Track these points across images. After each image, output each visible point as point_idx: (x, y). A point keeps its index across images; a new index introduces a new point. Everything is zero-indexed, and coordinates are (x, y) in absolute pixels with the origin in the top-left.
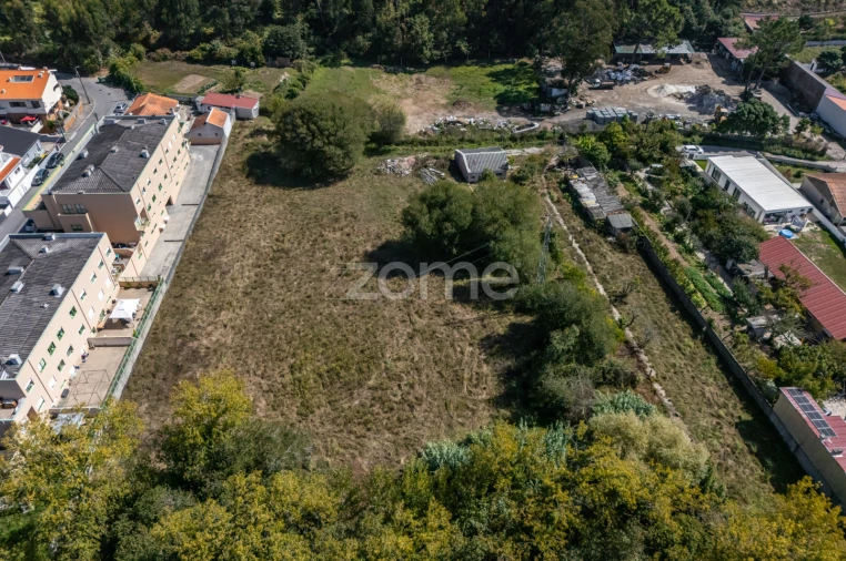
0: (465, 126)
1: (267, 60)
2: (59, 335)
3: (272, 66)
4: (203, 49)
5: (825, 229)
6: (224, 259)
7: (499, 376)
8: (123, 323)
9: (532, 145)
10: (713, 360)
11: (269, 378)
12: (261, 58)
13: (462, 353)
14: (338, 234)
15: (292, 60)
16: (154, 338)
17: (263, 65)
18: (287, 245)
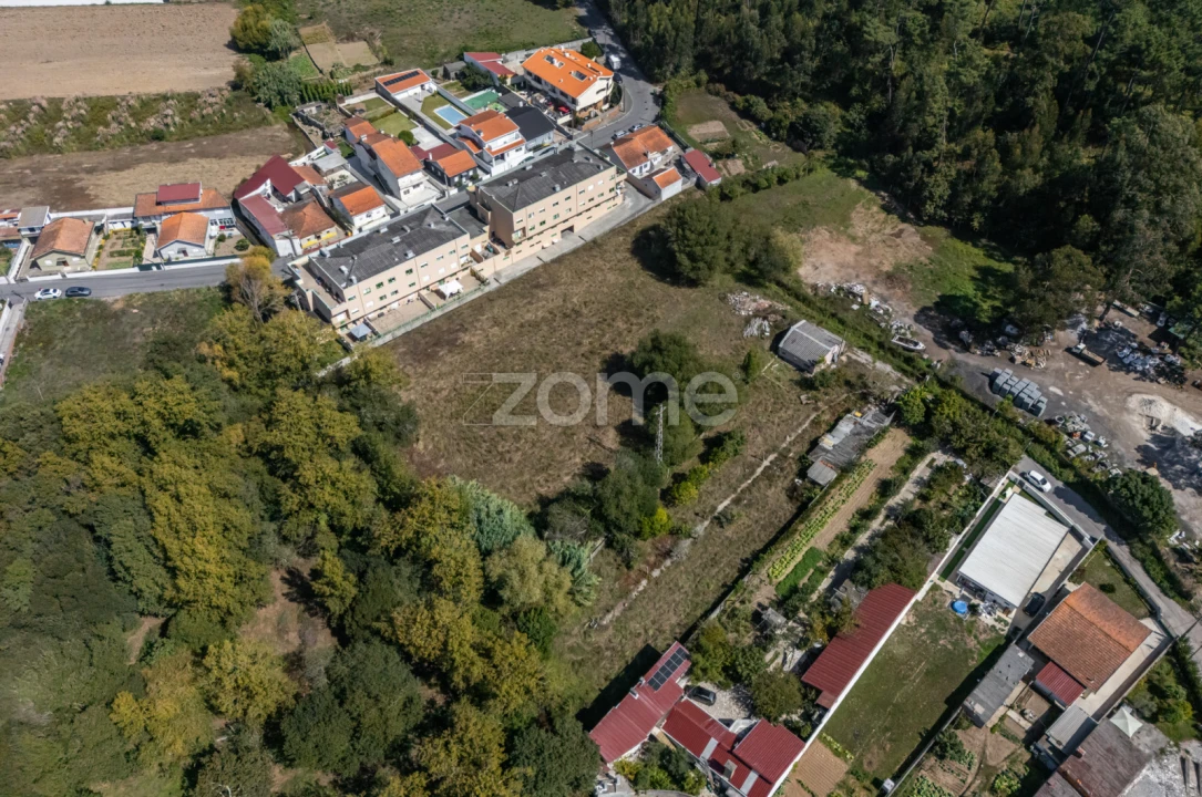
0: (861, 304)
1: (789, 136)
2: (390, 281)
3: (789, 145)
4: (747, 101)
6: (541, 294)
8: (441, 295)
9: (891, 363)
12: (783, 133)
14: (625, 327)
15: (810, 148)
16: (448, 317)
17: (782, 141)
18: (585, 311)
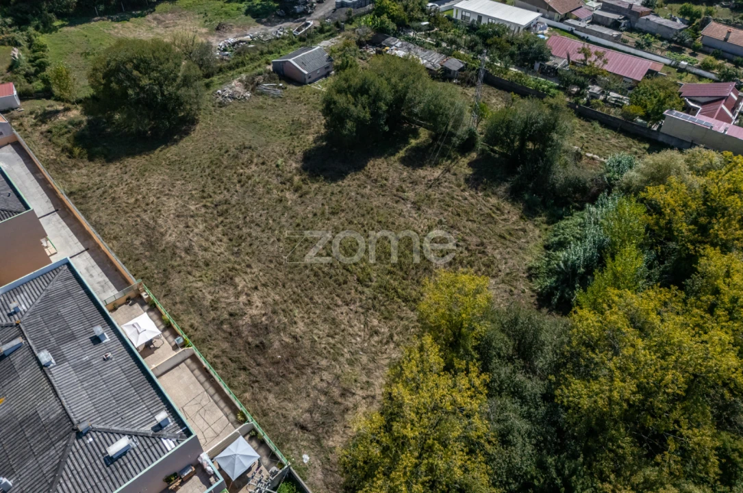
0: (249, 43)
5: (555, 28)
6: (170, 239)
7: (507, 199)
10: (596, 124)
11: (353, 301)
13: (466, 199)
14: (254, 167)
18: (218, 198)
